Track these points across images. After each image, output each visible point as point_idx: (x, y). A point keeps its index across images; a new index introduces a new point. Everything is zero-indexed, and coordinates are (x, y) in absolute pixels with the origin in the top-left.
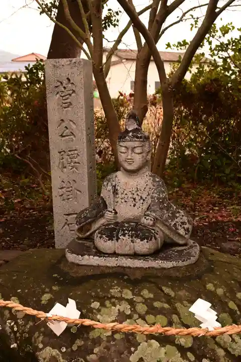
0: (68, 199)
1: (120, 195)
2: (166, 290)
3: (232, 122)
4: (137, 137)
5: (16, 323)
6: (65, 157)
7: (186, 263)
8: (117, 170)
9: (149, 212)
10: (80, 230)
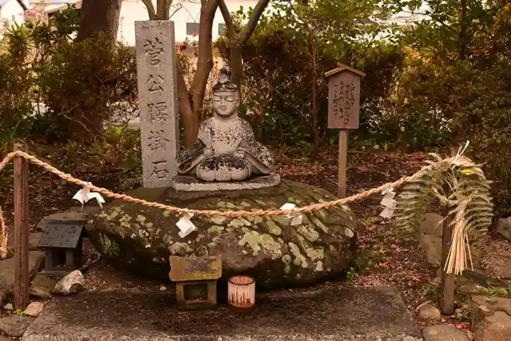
0: (156, 148)
1: (216, 136)
2: (259, 202)
3: (298, 77)
4: (229, 89)
5: (147, 231)
6: (154, 109)
7: (272, 185)
8: (211, 115)
9: (240, 148)
10: (182, 167)
